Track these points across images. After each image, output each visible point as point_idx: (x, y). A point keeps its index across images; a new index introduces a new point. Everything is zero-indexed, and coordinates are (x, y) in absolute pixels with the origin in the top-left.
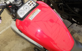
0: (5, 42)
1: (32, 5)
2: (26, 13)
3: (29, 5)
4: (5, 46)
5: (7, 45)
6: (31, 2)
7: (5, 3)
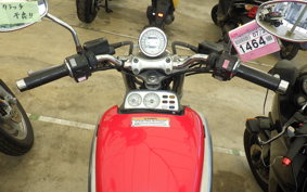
0: (75, 153)
1: (168, 105)
2: (142, 106)
3: (162, 99)
4: (65, 161)
5: (71, 162)
6: (171, 97)
7: (123, 62)
